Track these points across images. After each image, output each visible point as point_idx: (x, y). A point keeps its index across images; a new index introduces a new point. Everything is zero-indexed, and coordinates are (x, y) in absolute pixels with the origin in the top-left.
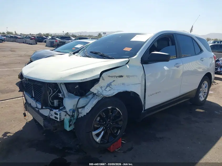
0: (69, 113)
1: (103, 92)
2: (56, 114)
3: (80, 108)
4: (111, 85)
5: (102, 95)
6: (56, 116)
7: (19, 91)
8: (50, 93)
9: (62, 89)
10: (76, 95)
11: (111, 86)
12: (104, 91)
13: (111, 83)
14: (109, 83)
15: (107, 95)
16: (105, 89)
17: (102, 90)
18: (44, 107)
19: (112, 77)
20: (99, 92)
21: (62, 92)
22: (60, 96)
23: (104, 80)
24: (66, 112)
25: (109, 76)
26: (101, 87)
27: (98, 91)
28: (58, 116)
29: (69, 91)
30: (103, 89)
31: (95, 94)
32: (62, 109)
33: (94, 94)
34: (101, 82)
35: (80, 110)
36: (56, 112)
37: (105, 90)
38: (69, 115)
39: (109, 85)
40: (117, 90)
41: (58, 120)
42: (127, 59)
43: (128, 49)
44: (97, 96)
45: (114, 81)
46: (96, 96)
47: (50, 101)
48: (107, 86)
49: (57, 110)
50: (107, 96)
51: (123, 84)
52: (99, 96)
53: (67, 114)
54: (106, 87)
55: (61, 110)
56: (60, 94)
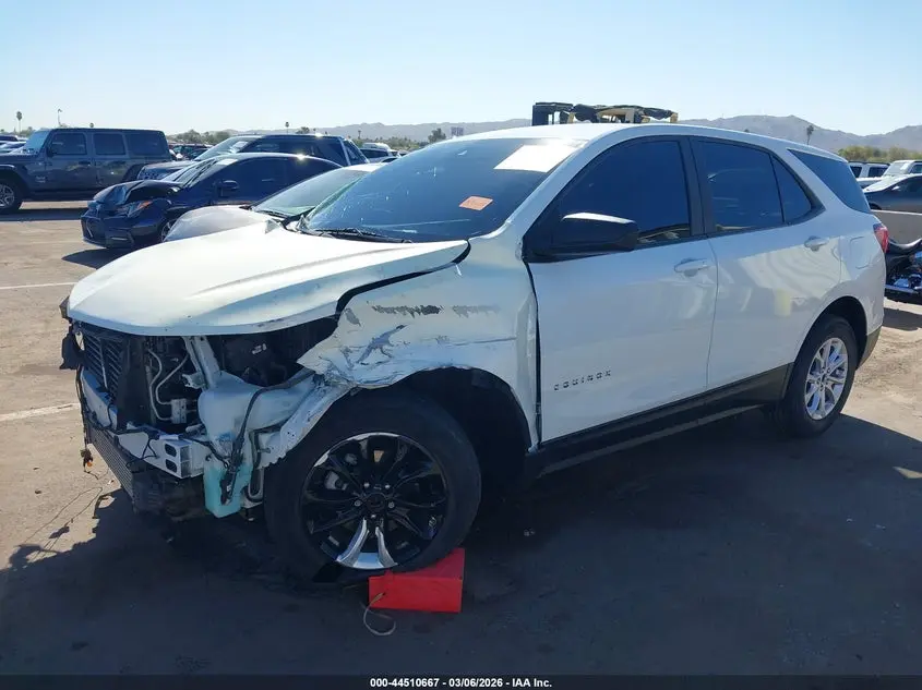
0: (219, 449)
1: (350, 369)
2: (170, 450)
3: (265, 431)
4: (388, 342)
5: (344, 383)
6: (171, 458)
7: (62, 367)
8: (154, 373)
9: (197, 357)
10: (251, 380)
11: (386, 347)
12: (357, 366)
13: (387, 335)
14: (377, 334)
15: (368, 382)
16: (362, 359)
17: (349, 361)
18: (129, 426)
19: (391, 310)
20: (335, 368)
21: (197, 368)
22: (187, 382)
23: (355, 321)
24: (208, 444)
25: (379, 309)
26: (346, 352)
27: (332, 367)
28: (177, 460)
29: (225, 365)
30: (354, 357)
31: (322, 376)
32: (195, 433)
33: (318, 378)
34: (345, 333)
35: (264, 439)
36: (169, 443)
37: (360, 361)
38: (220, 457)
39: (379, 343)
40: (413, 361)
41: (178, 474)
42: (463, 242)
43: (477, 203)
44: (327, 384)
45: (401, 327)
46: (323, 385)
47: (156, 403)
48: (371, 348)
49: (175, 437)
50: (370, 387)
51: (440, 340)
52: (334, 386)
53: (214, 451)
54: (364, 349)
55: (190, 436)
56: (189, 378)
